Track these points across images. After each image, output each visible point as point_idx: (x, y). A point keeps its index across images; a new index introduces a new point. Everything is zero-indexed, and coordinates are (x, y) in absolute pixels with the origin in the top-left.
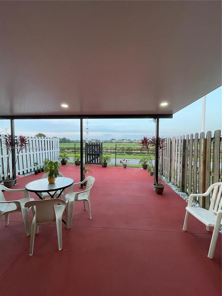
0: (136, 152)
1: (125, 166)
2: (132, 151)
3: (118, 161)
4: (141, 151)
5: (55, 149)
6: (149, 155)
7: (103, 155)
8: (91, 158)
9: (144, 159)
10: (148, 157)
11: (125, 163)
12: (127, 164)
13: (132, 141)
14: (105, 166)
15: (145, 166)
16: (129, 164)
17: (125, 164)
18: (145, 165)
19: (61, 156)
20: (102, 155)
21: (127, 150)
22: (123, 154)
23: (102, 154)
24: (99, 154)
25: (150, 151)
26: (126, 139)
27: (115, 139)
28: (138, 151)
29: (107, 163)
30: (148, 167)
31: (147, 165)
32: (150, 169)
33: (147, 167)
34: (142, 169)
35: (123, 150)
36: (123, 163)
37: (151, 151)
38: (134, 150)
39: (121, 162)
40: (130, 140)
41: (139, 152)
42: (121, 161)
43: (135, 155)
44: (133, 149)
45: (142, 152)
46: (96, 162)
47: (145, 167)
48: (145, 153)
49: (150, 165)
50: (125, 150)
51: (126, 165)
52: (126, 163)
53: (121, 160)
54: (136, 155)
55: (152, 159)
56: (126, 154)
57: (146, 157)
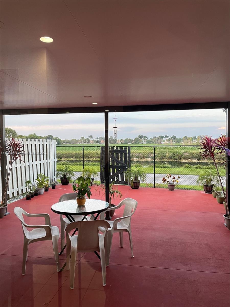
0: (188, 161)
1: (172, 187)
2: (180, 159)
3: (159, 179)
4: (198, 160)
5: (51, 158)
6: (216, 168)
7: (132, 168)
8: (111, 173)
9: (207, 175)
10: (214, 170)
11: (171, 182)
12: (175, 183)
13: (180, 139)
14: (136, 186)
15: (208, 187)
16: (178, 183)
17: (172, 184)
18: (209, 185)
19: (61, 170)
20: (129, 168)
21: (170, 157)
22: (165, 165)
23: (130, 166)
24: (126, 167)
25: (217, 158)
26: (167, 136)
27: (146, 137)
28: (193, 160)
29: (139, 182)
30: (213, 188)
31: (212, 186)
32: (219, 193)
33: (212, 190)
34: (204, 192)
35: (162, 158)
36: (168, 181)
37: (219, 160)
38: (184, 158)
39: (164, 180)
40: (175, 137)
41: (195, 161)
42: (164, 178)
43: (187, 168)
44: (182, 156)
45: (202, 161)
46: (120, 181)
47: (209, 189)
48: (207, 164)
49: (217, 185)
50: (167, 157)
51: (174, 185)
52: (173, 181)
53: (165, 176)
54: (190, 168)
55: (222, 174)
56: (169, 166)
57: (209, 170)
